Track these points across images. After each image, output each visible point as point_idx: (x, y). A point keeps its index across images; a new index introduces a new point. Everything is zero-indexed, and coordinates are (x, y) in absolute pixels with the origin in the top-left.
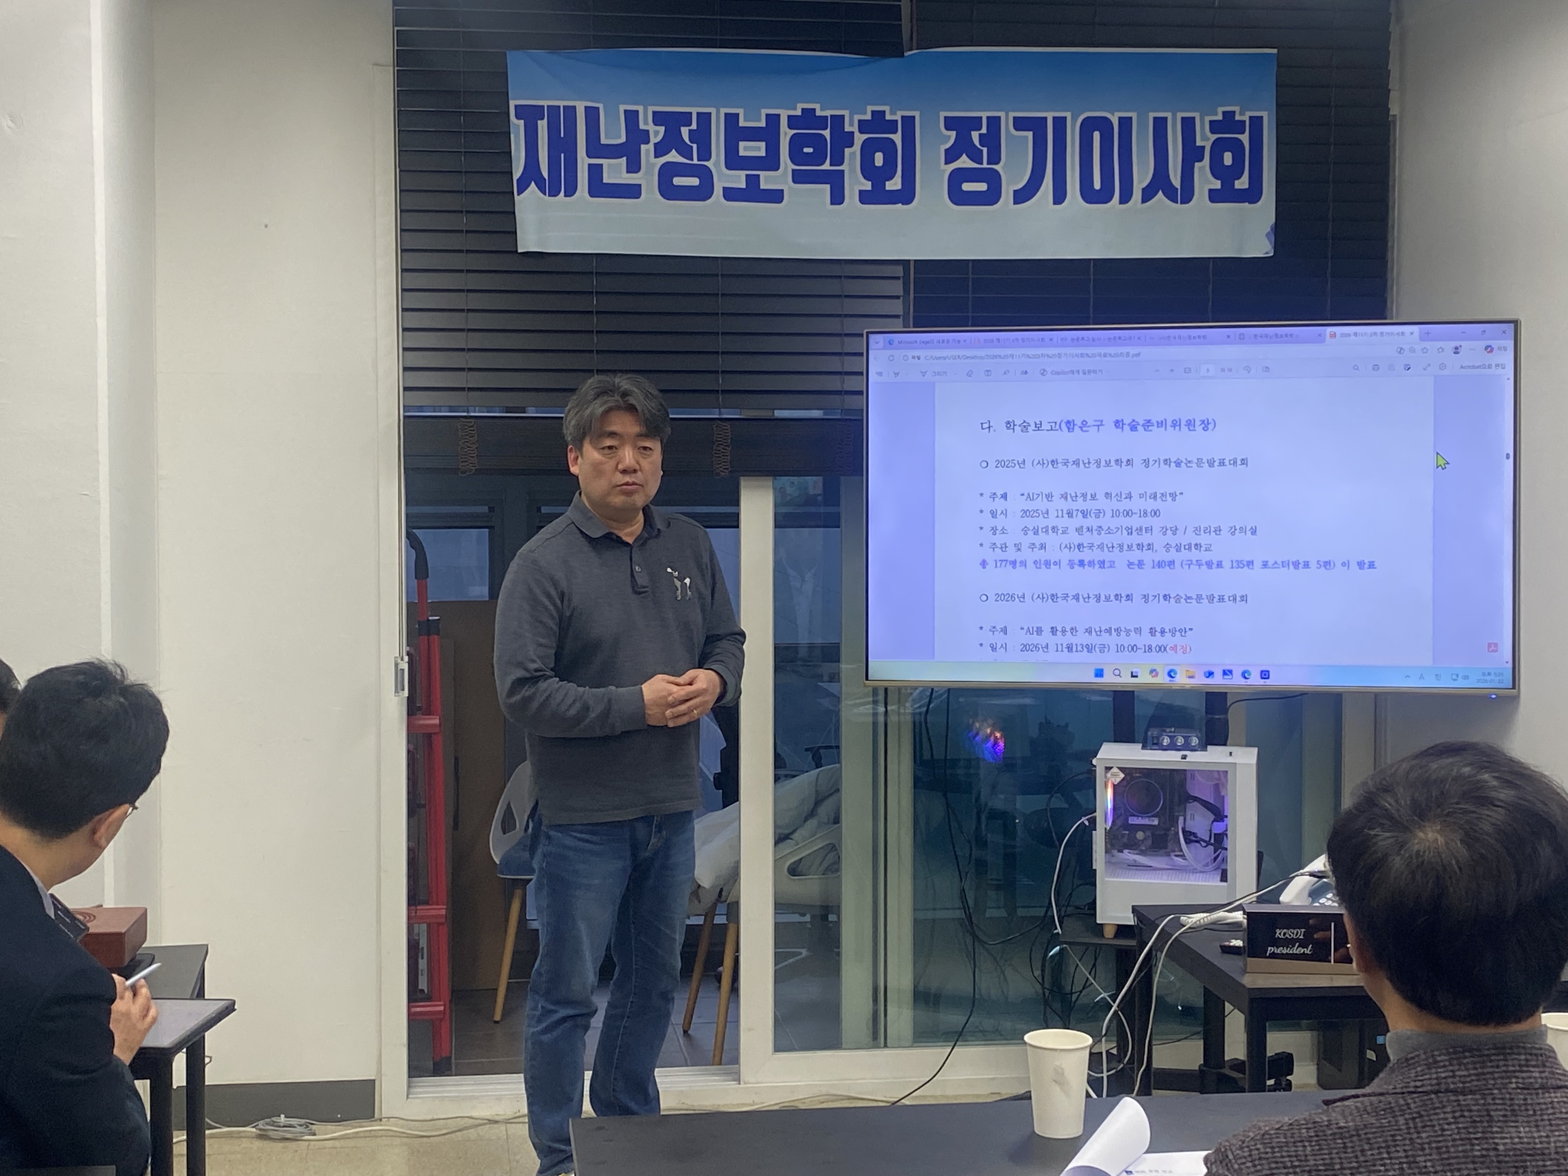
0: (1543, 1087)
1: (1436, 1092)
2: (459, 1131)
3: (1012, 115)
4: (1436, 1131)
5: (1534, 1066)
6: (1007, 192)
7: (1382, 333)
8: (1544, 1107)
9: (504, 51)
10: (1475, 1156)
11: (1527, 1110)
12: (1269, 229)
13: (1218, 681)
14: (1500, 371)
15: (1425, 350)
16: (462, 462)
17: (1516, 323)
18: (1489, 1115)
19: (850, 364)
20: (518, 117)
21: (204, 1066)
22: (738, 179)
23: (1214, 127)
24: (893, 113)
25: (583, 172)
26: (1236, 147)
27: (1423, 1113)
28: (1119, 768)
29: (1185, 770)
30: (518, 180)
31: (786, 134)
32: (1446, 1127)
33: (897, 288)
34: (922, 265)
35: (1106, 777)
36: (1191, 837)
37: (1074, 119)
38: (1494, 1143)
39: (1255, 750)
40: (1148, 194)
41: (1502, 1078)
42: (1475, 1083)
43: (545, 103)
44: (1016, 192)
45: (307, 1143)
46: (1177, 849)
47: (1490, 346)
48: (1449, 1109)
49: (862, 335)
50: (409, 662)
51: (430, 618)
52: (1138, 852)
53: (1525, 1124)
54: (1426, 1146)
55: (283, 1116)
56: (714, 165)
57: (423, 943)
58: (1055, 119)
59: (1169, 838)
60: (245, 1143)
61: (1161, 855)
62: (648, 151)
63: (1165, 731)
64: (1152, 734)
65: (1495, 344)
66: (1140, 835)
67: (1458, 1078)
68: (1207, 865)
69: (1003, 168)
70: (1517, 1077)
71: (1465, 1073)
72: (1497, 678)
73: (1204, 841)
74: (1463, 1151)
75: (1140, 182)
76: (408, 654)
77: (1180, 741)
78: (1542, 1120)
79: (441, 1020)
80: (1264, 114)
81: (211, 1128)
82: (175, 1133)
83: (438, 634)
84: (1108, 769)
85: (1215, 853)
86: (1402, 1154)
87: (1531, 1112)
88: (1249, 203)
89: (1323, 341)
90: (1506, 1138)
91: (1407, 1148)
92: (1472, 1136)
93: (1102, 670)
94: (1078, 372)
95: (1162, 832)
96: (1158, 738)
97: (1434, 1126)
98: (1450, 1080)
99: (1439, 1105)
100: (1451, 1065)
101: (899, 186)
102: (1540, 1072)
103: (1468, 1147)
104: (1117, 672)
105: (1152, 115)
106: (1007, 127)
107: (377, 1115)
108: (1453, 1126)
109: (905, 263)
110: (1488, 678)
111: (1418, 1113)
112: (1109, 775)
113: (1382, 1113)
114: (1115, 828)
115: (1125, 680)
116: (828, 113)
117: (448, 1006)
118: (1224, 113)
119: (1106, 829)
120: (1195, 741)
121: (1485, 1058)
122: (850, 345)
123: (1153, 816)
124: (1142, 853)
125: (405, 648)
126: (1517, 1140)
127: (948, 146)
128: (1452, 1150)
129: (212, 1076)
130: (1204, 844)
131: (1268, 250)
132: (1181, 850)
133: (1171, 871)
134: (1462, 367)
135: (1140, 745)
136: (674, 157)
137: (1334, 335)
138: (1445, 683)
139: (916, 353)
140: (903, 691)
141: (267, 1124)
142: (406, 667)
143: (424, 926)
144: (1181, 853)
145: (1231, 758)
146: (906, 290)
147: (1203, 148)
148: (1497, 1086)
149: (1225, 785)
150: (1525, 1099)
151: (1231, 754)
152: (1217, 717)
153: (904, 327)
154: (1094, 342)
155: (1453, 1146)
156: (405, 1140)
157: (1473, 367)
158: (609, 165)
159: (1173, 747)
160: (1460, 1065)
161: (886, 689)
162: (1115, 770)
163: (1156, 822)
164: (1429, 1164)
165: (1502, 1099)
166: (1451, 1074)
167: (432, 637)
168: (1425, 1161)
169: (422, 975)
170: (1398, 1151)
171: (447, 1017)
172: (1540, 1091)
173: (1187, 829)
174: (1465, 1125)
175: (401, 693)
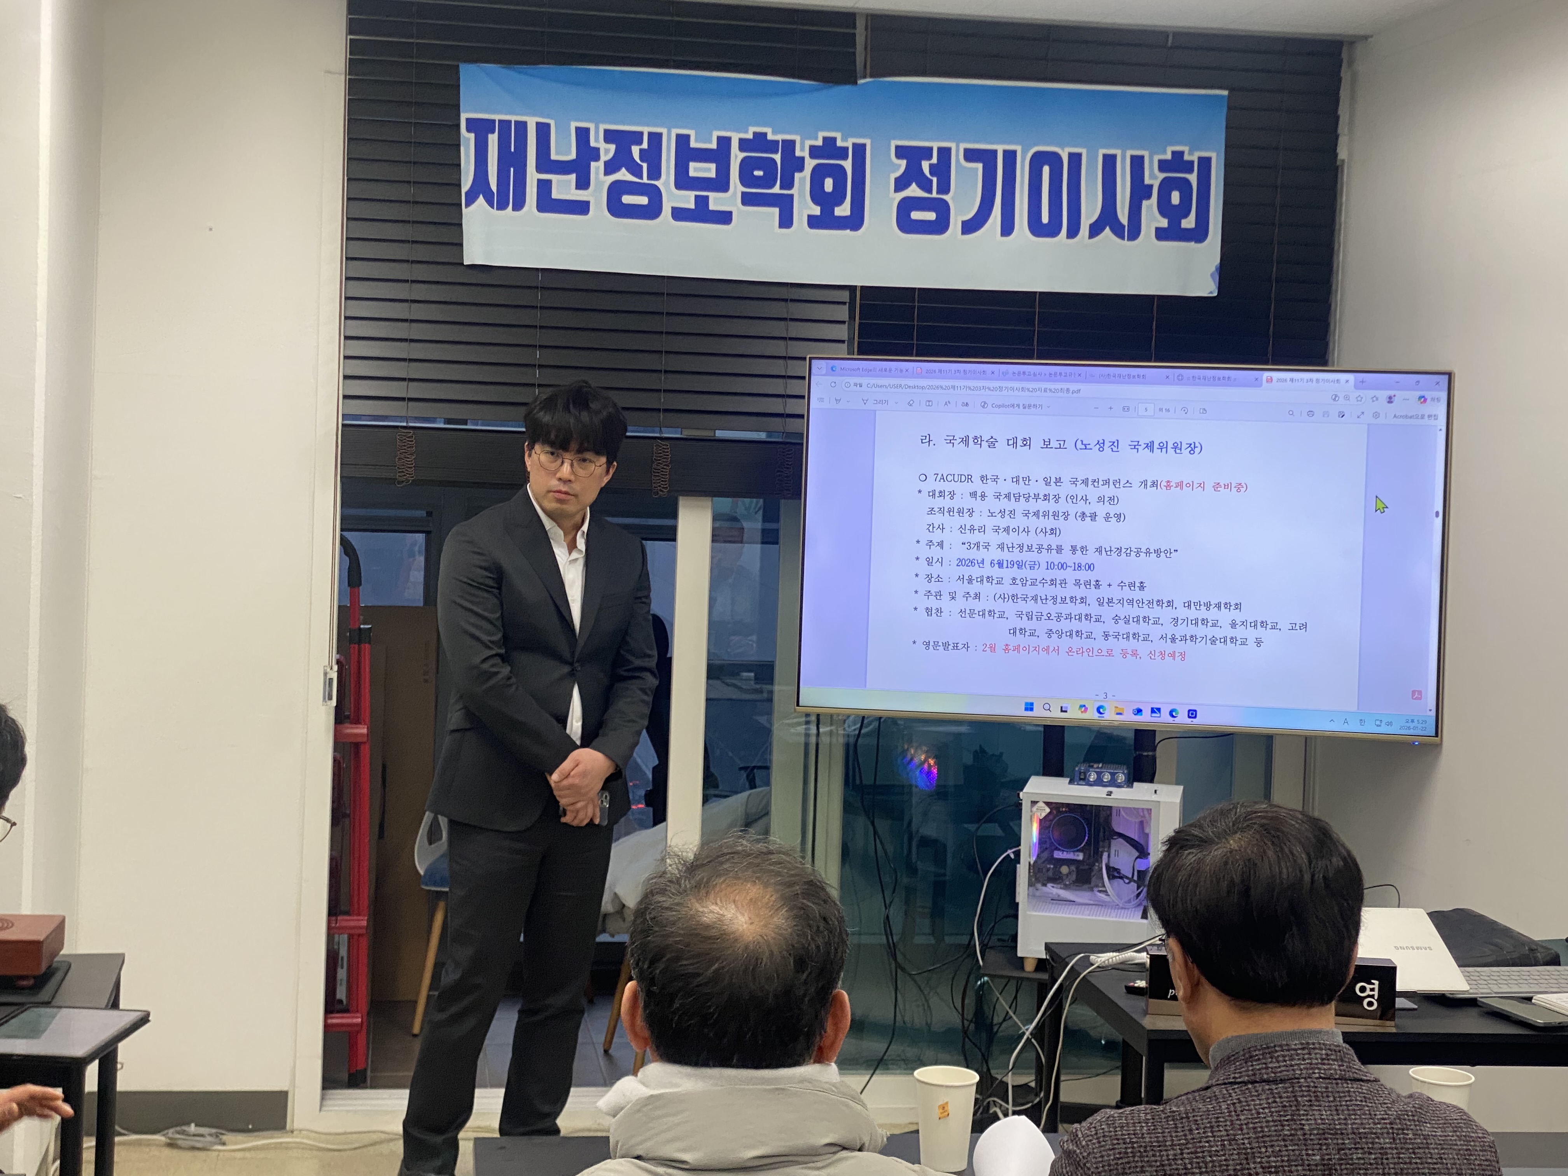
0: (1343, 1079)
1: (1253, 1082)
2: (371, 1145)
3: (963, 146)
4: (1252, 1115)
5: (1334, 1060)
6: (956, 224)
7: (1318, 380)
8: (1342, 1095)
9: (456, 63)
10: (1285, 1135)
11: (1328, 1096)
12: (1213, 269)
13: (1146, 720)
14: (1432, 422)
15: (1359, 399)
16: (400, 472)
17: (1450, 375)
18: (1297, 1100)
19: (794, 387)
20: (469, 130)
21: (116, 1070)
22: (687, 199)
23: (1163, 166)
24: (844, 139)
25: (532, 187)
26: (1184, 187)
27: (1242, 1099)
28: (1045, 802)
29: (1110, 807)
30: (466, 193)
31: (736, 157)
32: (1261, 1111)
33: (842, 313)
34: (867, 291)
35: (1031, 811)
36: (1114, 873)
37: (1024, 153)
38: (1301, 1124)
39: (1181, 788)
40: (1095, 230)
41: (1307, 1069)
42: (1285, 1073)
43: (497, 117)
44: (964, 223)
45: (217, 1153)
46: (1100, 885)
47: (1424, 397)
48: (1263, 1097)
49: (805, 359)
50: (338, 671)
51: (362, 626)
52: (1062, 886)
53: (1326, 1108)
54: (1244, 1127)
55: (193, 1125)
56: (664, 184)
57: (343, 952)
58: (1005, 152)
59: (1093, 874)
60: (155, 1151)
61: (1085, 890)
62: (597, 168)
63: (1092, 767)
64: (1080, 769)
65: (1428, 394)
66: (1065, 870)
67: (1270, 1069)
68: (1129, 901)
69: (953, 198)
70: (1319, 1069)
71: (1277, 1065)
72: (1420, 726)
73: (1127, 878)
74: (1275, 1131)
75: (1087, 218)
76: (338, 662)
77: (1107, 777)
78: (1341, 1106)
79: (358, 1032)
80: (1213, 155)
81: (121, 1134)
82: (85, 1139)
83: (370, 643)
84: (1034, 803)
85: (1138, 889)
86: (1224, 1133)
87: (1331, 1099)
88: (1196, 242)
89: (1260, 385)
90: (1311, 1119)
91: (1228, 1128)
92: (1282, 1118)
93: (1032, 704)
94: (1018, 406)
95: (1087, 867)
96: (1085, 773)
97: (1251, 1110)
98: (1264, 1071)
99: (1256, 1094)
100: (1265, 1058)
101: (848, 213)
102: (1340, 1066)
103: (1280, 1128)
104: (1047, 707)
105: (1102, 152)
106: (957, 158)
107: (288, 1127)
108: (1267, 1111)
109: (852, 289)
110: (1412, 725)
111: (1238, 1099)
112: (1034, 809)
113: (1209, 1100)
114: (1040, 862)
115: (1054, 715)
116: (779, 137)
117: (365, 1018)
118: (1173, 153)
119: (1030, 863)
120: (1121, 778)
121: (1293, 1052)
122: (795, 368)
123: (1078, 851)
124: (1066, 887)
125: (335, 656)
126: (1319, 1121)
127: (899, 173)
128: (1266, 1130)
129: (124, 1082)
130: (1127, 881)
131: (1212, 290)
132: (1104, 886)
133: (1094, 906)
134: (1395, 416)
135: (1068, 780)
136: (623, 175)
137: (1270, 380)
138: (1370, 728)
139: (858, 380)
140: (835, 717)
141: (179, 1133)
142: (334, 676)
143: (345, 937)
144: (1104, 889)
145: (1155, 795)
146: (852, 316)
147: (1151, 187)
148: (1304, 1076)
149: (1149, 822)
150: (1327, 1088)
151: (1156, 791)
152: (1145, 754)
153: (848, 354)
154: (1035, 377)
155: (1267, 1127)
156: (315, 1153)
157: (1406, 417)
158: (558, 181)
159: (1099, 782)
160: (1272, 1058)
161: (818, 715)
162: (1041, 804)
163: (1080, 857)
164: (1246, 1141)
165: (1308, 1086)
166: (1264, 1066)
167: (362, 646)
168: (1243, 1139)
169: (341, 984)
170: (1220, 1131)
171: (364, 1031)
172: (1339, 1081)
173: (1111, 865)
174: (1277, 1109)
175: (329, 702)
